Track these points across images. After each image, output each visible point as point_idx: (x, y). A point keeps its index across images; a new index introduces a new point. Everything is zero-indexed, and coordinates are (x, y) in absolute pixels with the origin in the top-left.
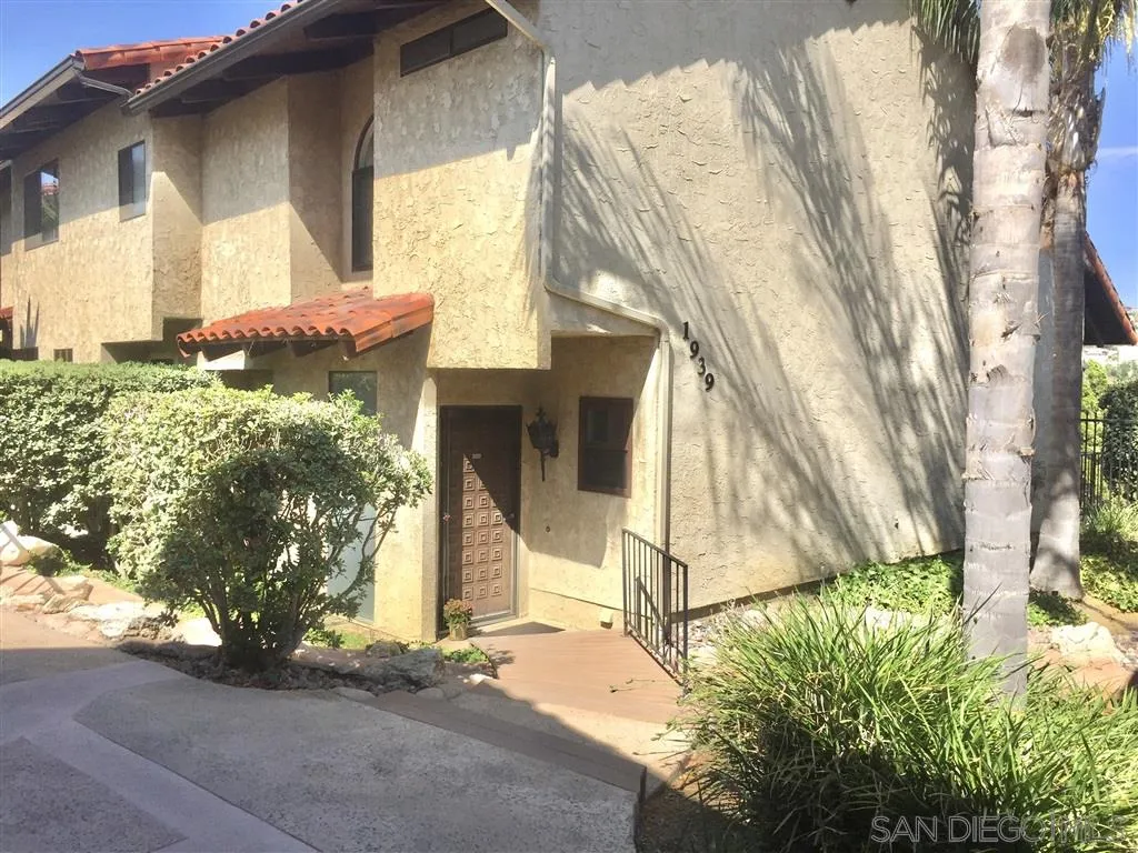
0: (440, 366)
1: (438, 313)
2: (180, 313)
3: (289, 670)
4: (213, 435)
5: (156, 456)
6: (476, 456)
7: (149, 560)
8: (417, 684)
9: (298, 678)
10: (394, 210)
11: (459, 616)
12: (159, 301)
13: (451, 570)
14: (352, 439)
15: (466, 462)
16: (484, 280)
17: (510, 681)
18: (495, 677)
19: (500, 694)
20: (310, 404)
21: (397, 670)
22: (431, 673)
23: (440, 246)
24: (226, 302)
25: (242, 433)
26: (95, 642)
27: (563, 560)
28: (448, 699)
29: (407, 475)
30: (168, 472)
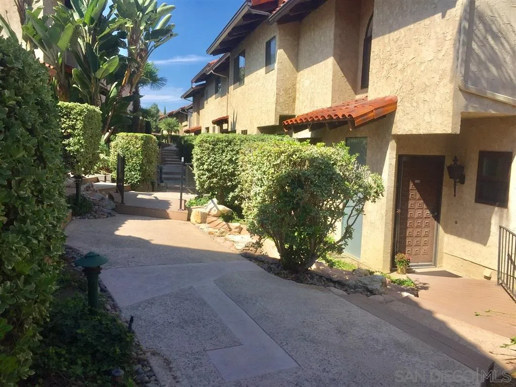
0: (399, 133)
1: (399, 106)
2: (286, 113)
3: (309, 275)
4: (278, 162)
5: (256, 170)
6: (417, 181)
7: (252, 217)
8: (372, 292)
9: (312, 279)
10: (381, 54)
11: (403, 262)
12: (278, 107)
13: (400, 239)
14: (342, 165)
15: (411, 184)
16: (424, 86)
17: (424, 300)
18: (417, 296)
19: (416, 305)
20: (323, 148)
21: (361, 283)
22: (379, 288)
23: (403, 70)
24: (305, 107)
25: (291, 160)
26: (233, 251)
27: (464, 240)
28: (386, 302)
29: (371, 186)
30: (260, 178)
